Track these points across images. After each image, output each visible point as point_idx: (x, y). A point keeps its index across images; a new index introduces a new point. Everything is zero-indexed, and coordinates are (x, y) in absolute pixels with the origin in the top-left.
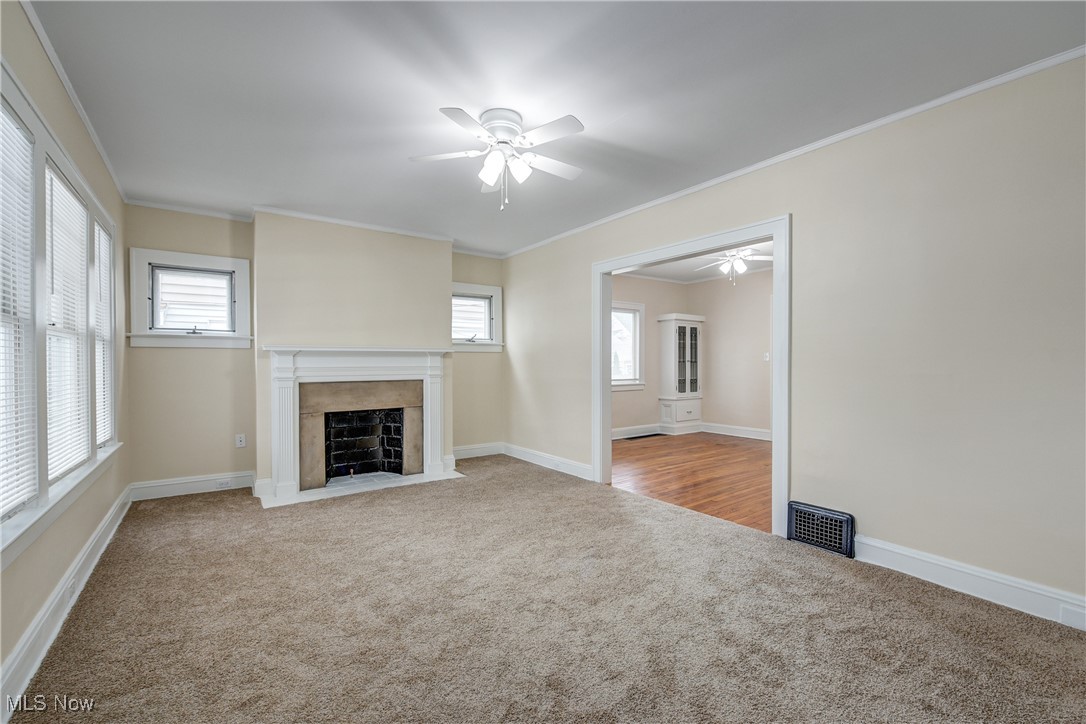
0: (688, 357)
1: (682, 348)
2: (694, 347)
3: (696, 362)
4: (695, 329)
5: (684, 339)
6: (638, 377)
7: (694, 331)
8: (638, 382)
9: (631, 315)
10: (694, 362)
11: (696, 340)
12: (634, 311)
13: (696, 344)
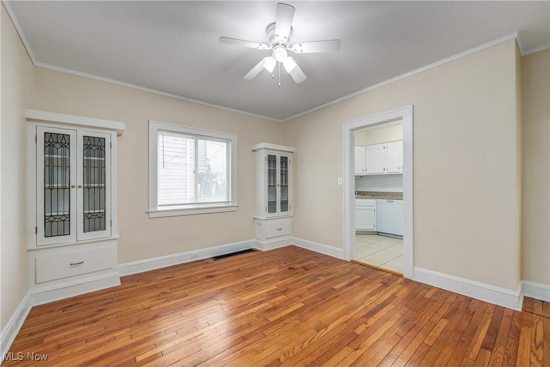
0: (278, 182)
1: (272, 173)
2: (284, 174)
3: (286, 186)
4: (286, 158)
5: (275, 166)
6: (230, 200)
7: (284, 161)
8: (230, 204)
9: (225, 144)
10: (284, 187)
11: (286, 167)
12: (227, 140)
13: (286, 171)
